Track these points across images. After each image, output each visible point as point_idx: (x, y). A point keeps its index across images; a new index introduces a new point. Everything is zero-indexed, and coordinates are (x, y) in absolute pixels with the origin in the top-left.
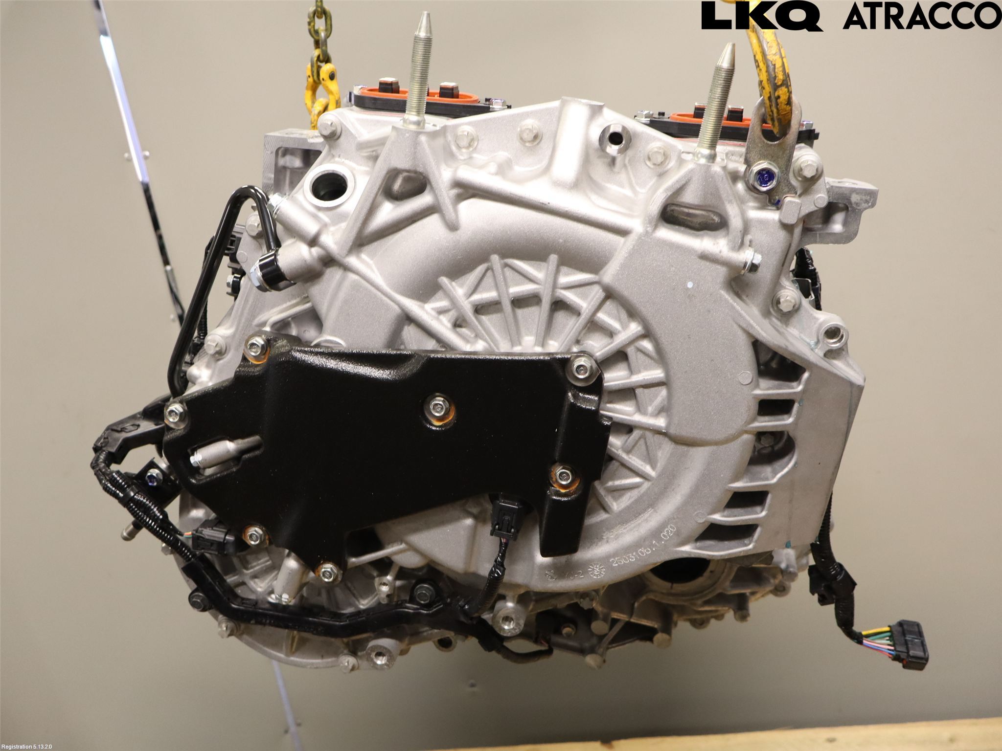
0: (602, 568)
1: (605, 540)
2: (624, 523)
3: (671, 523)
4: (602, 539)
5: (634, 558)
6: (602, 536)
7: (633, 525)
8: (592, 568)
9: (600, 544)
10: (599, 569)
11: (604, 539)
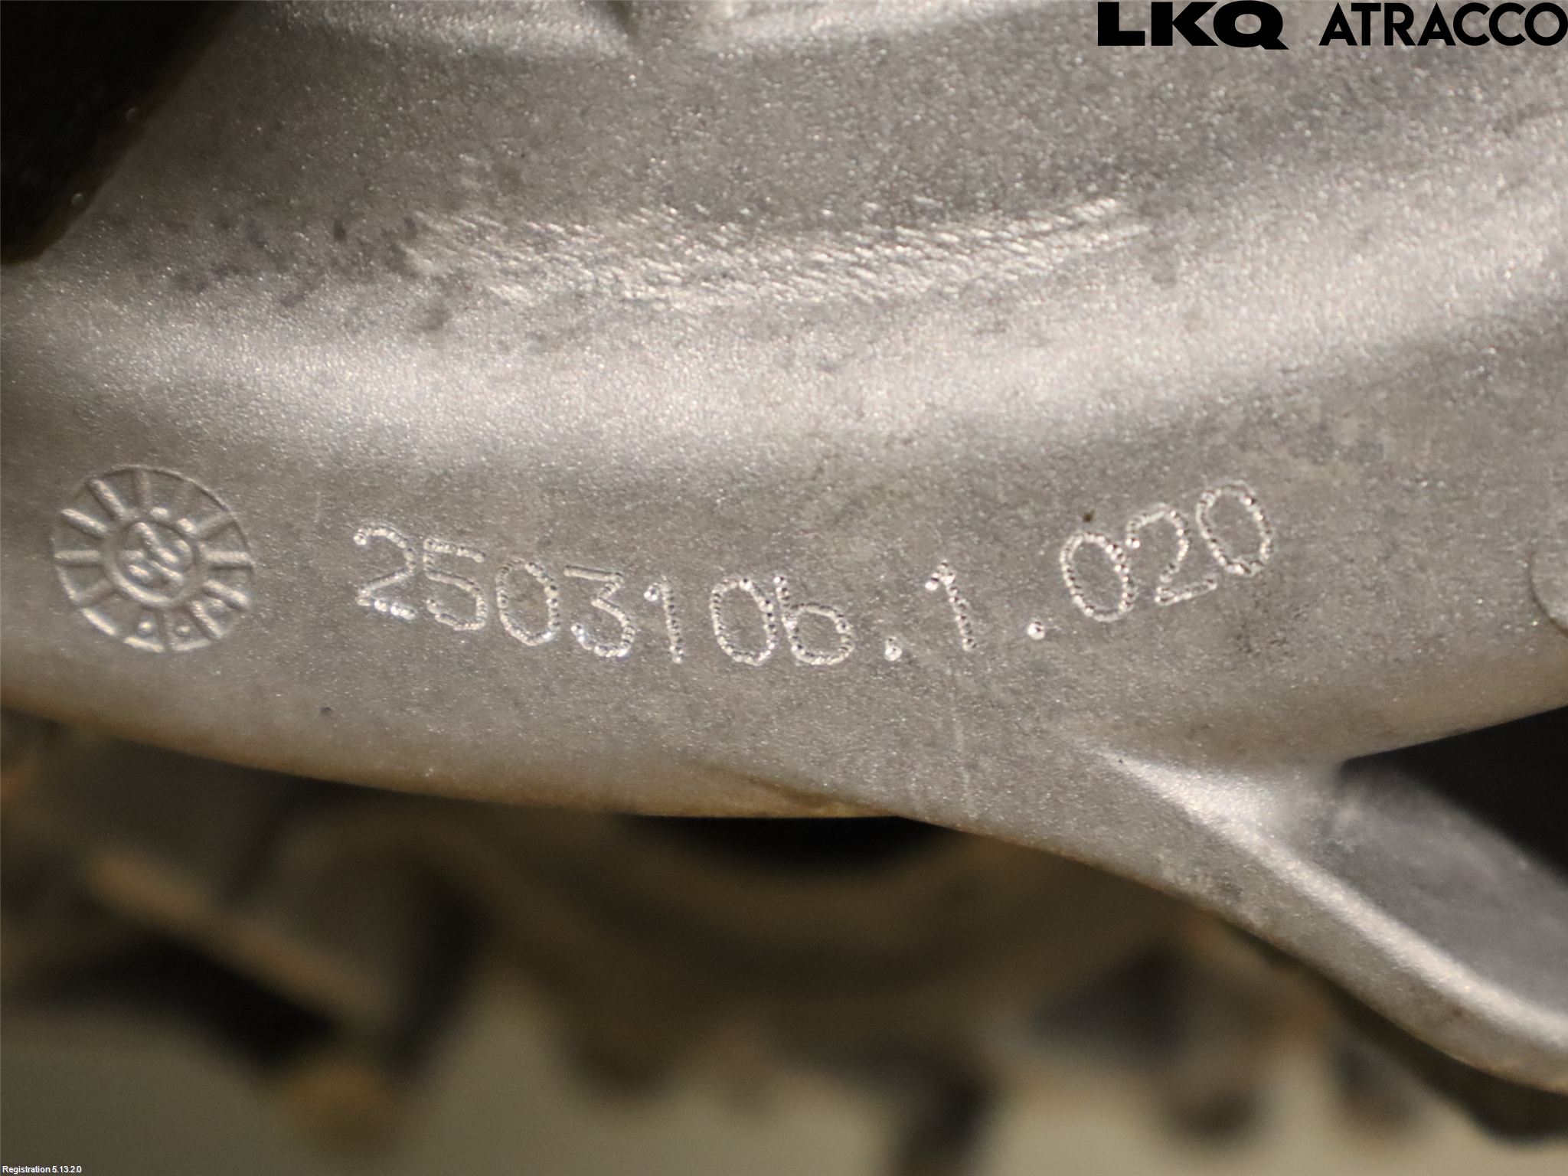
0: (221, 571)
1: (423, 293)
2: (726, 215)
3: (1255, 477)
4: (398, 264)
5: (629, 634)
6: (413, 231)
7: (815, 289)
8: (121, 510)
9: (339, 301)
10: (193, 564)
11: (413, 276)
